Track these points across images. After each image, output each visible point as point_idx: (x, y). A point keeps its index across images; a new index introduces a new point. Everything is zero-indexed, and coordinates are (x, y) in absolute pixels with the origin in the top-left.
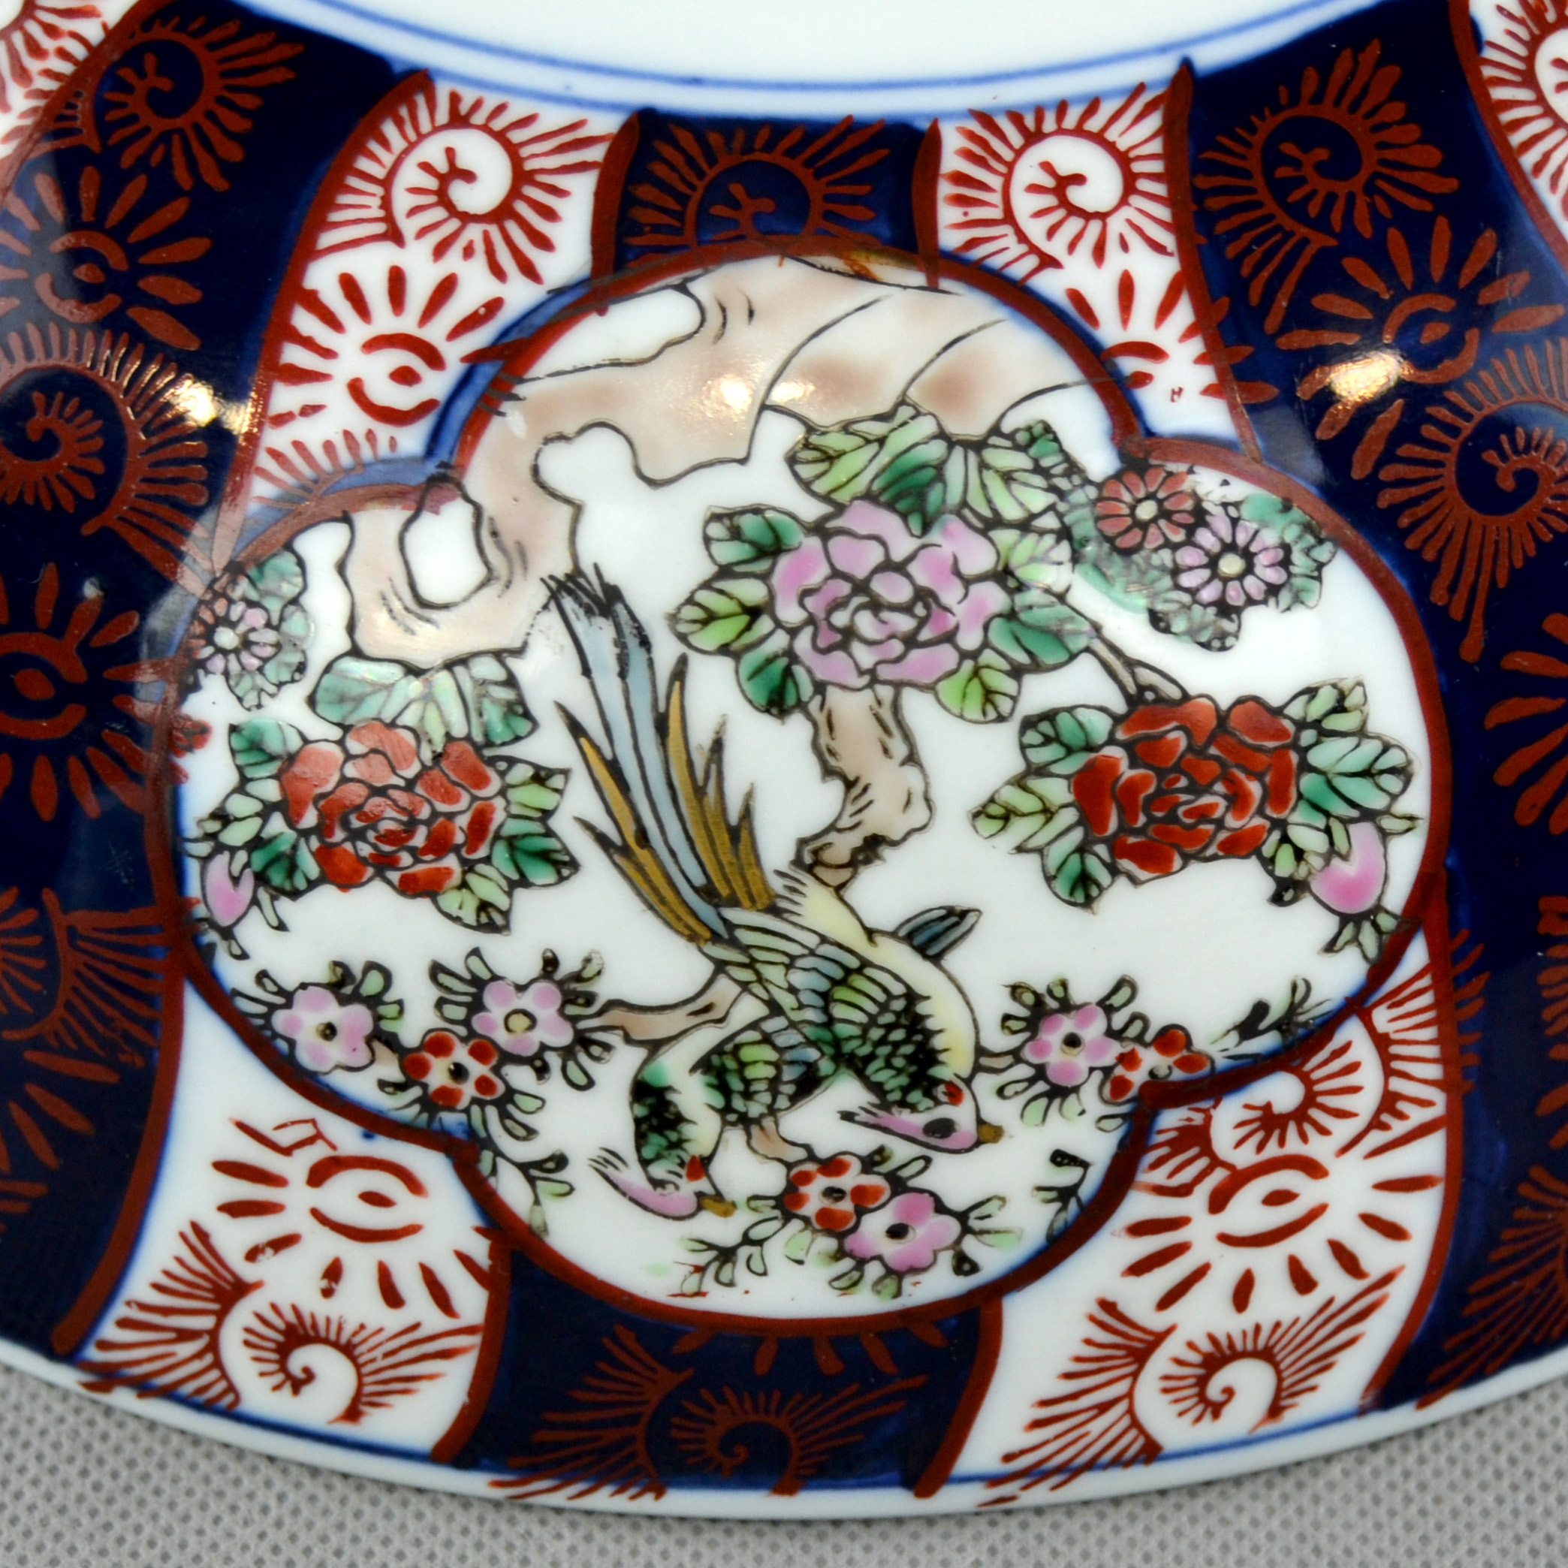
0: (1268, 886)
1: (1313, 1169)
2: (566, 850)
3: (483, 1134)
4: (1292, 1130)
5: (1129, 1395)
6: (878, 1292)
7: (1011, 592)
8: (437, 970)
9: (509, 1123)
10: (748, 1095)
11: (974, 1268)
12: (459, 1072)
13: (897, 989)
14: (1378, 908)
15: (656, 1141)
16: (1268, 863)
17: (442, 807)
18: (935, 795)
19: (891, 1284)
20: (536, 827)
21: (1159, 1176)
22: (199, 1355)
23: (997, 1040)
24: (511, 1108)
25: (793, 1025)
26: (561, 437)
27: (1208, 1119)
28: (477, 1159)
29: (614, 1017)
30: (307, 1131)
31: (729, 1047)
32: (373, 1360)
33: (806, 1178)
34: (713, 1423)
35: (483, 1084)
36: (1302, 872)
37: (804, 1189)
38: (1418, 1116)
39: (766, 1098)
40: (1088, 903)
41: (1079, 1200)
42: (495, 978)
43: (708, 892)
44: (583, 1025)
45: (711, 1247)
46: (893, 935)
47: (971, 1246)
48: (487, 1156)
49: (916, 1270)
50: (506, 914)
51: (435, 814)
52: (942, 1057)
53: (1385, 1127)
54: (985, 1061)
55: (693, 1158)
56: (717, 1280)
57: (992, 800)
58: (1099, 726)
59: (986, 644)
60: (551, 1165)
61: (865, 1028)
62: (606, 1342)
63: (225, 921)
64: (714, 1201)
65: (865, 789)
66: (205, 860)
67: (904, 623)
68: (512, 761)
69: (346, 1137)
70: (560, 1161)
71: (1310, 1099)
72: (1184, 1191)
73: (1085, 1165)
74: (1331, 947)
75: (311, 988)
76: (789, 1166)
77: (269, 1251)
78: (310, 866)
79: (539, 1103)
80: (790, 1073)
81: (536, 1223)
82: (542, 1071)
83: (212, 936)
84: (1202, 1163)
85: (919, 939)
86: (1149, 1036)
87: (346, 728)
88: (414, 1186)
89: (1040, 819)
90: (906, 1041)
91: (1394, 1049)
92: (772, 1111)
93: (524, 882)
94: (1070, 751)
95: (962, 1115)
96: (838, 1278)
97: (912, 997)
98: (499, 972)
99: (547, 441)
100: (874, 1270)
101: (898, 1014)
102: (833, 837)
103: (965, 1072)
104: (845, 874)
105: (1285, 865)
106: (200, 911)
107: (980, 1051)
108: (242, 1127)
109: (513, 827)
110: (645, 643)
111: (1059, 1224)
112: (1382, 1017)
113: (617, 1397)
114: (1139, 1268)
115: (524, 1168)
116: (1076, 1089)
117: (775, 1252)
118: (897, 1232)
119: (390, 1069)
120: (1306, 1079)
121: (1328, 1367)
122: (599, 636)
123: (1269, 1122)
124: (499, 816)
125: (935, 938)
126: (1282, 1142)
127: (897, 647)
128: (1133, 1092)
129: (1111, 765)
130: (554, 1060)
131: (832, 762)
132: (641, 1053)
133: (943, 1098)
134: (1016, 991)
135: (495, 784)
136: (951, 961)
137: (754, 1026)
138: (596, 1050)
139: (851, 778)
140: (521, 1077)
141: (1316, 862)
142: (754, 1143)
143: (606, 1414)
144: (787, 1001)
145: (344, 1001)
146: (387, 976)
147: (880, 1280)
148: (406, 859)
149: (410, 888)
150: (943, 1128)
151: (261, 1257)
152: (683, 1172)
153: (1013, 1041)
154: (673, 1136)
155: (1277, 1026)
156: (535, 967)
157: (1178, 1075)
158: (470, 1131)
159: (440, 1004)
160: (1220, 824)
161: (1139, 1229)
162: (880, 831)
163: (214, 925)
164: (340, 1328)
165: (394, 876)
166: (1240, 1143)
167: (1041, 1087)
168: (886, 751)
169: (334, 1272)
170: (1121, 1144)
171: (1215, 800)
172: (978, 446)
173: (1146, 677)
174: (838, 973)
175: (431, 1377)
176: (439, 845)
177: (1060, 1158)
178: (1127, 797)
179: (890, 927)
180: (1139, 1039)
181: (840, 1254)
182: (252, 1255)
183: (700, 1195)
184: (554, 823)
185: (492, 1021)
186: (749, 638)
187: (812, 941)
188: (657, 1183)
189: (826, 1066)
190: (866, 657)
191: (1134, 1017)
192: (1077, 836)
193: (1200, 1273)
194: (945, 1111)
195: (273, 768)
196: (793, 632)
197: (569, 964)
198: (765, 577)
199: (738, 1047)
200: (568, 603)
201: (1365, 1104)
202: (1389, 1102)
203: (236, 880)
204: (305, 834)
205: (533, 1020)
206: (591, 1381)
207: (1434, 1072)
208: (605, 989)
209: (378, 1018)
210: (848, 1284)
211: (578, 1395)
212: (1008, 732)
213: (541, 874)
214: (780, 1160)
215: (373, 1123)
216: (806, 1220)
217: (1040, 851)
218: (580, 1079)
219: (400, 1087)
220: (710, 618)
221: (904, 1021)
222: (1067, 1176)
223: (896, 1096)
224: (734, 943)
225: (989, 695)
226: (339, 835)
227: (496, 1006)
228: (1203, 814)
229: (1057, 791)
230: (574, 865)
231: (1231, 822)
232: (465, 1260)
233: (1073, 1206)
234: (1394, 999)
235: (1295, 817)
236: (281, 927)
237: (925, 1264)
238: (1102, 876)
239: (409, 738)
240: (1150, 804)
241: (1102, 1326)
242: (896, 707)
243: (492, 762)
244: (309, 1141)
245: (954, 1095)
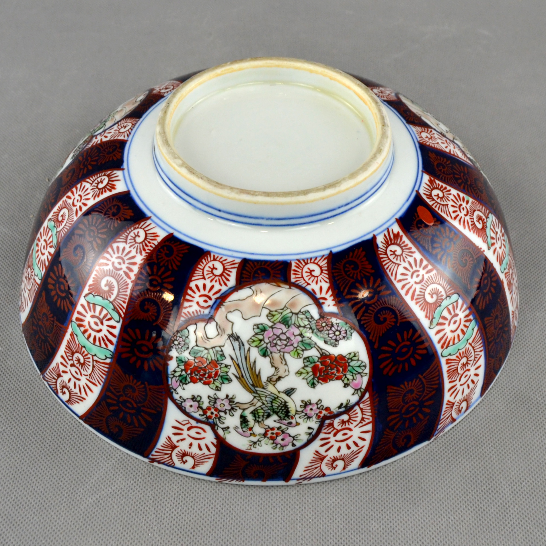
0: (343, 385)
1: (350, 430)
2: (230, 378)
3: (216, 423)
4: (347, 424)
5: (320, 466)
6: (280, 449)
7: (302, 338)
8: (209, 397)
9: (220, 421)
10: (259, 418)
11: (295, 445)
12: (212, 413)
13: (283, 401)
14: (361, 388)
15: (244, 425)
16: (343, 381)
17: (210, 371)
18: (290, 370)
19: (282, 448)
20: (226, 374)
21: (325, 431)
22: (168, 457)
23: (299, 409)
24: (220, 419)
25: (266, 406)
26: (230, 312)
27: (333, 422)
28: (215, 427)
29: (237, 405)
30: (187, 422)
32: (197, 459)
33: (268, 431)
34: (252, 470)
35: (216, 415)
36: (349, 382)
37: (268, 433)
38: (367, 421)
39: (262, 418)
40: (314, 387)
42: (218, 398)
43: (253, 385)
44: (232, 406)
45: (252, 442)
46: (283, 392)
47: (295, 442)
48: (216, 427)
49: (286, 446)
50: (220, 388)
51: (209, 372)
52: (290, 412)
53: (362, 423)
55: (250, 428)
56: (253, 447)
57: (299, 371)
58: (316, 359)
59: (298, 346)
61: (278, 407)
62: (235, 457)
63: (175, 388)
64: (253, 434)
65: (278, 369)
66: (172, 378)
67: (285, 342)
68: (222, 364)
69: (193, 423)
70: (228, 428)
71: (350, 418)
72: (329, 433)
73: (313, 429)
74: (353, 394)
75: (188, 399)
76: (265, 429)
77: (180, 441)
78: (189, 380)
79: (225, 418)
80: (266, 414)
81: (224, 437)
82: (226, 413)
83: (173, 390)
84: (332, 429)
85: (287, 393)
86: (324, 409)
87: (195, 358)
88: (204, 431)
89: (306, 374)
90: (285, 409)
91: (364, 410)
92: (263, 420)
93: (223, 383)
94: (311, 363)
95: (294, 421)
96: (273, 447)
97: (286, 402)
99: (228, 312)
100: (279, 446)
102: (273, 377)
103: (294, 414)
104: (275, 383)
105: (346, 381)
106: (171, 386)
107: (296, 411)
108: (177, 421)
109: (222, 374)
110: (243, 345)
111: (309, 438)
112: (362, 405)
113: (237, 466)
114: (322, 446)
115: (222, 429)
116: (312, 417)
117: (263, 442)
118: (283, 440)
119: (201, 412)
120: (349, 415)
121: (353, 461)
122: (236, 343)
123: (343, 422)
124: (219, 372)
125: (289, 393)
126: (345, 425)
127: (284, 346)
128: (321, 418)
129: (318, 365)
130: (228, 412)
131: (273, 365)
132: (241, 411)
133: (290, 418)
134: (302, 401)
135: (219, 367)
136: (292, 396)
137: (260, 406)
138: (234, 410)
139: (276, 367)
140: (222, 414)
141: (351, 381)
142: (260, 425)
143: (235, 468)
144: (265, 403)
145: (194, 401)
146: (201, 398)
148: (204, 379)
149: (205, 383)
150: (290, 423)
152: (248, 430)
153: (302, 409)
154: (247, 424)
155: (345, 407)
156: (225, 397)
157: (328, 415)
158: (214, 422)
159: (209, 402)
160: (335, 375)
161: (322, 439)
162: (281, 376)
163: (173, 388)
164: (192, 454)
165: (202, 382)
166: (338, 426)
167: (306, 417)
168: (282, 363)
169: (191, 445)
170: (319, 426)
171: (335, 371)
172: (297, 314)
173: (323, 351)
174: (274, 398)
175: (206, 462)
176: (210, 376)
177: (309, 428)
178: (320, 371)
179: (282, 391)
180: (322, 409)
181: (273, 443)
182: (178, 441)
183: (251, 434)
184: (228, 374)
185: (218, 405)
186: (260, 345)
187: (270, 393)
188: (244, 431)
189: (271, 413)
190: (279, 348)
191: (321, 406)
192: (312, 377)
193: (332, 446)
194: (291, 420)
195: (183, 364)
196: (267, 344)
197: (230, 396)
198: (263, 335)
199: (257, 410)
200: (231, 338)
201: (359, 419)
202: (363, 419)
203: (177, 382)
204: (188, 374)
205: (224, 405)
206: (232, 463)
207: (370, 414)
208: (236, 400)
209: (199, 404)
210: (275, 448)
211: (230, 465)
212: (302, 360)
213: (226, 382)
215: (198, 421)
216: (268, 438)
217: (306, 379)
218: (232, 414)
219: (202, 415)
220: (254, 341)
221: (284, 406)
222: (310, 431)
223: (283, 418)
224: (257, 393)
225: (298, 354)
226: (194, 375)
227: (218, 403)
228: (333, 373)
229: (309, 369)
230: (231, 380)
231: (337, 374)
232: (213, 443)
233: (311, 436)
234: (363, 402)
235: (348, 374)
236: (184, 389)
238: (316, 383)
239: (205, 360)
240: (324, 371)
241: (316, 455)
242: (283, 356)
243: (218, 364)
244: (188, 424)
245: (292, 418)
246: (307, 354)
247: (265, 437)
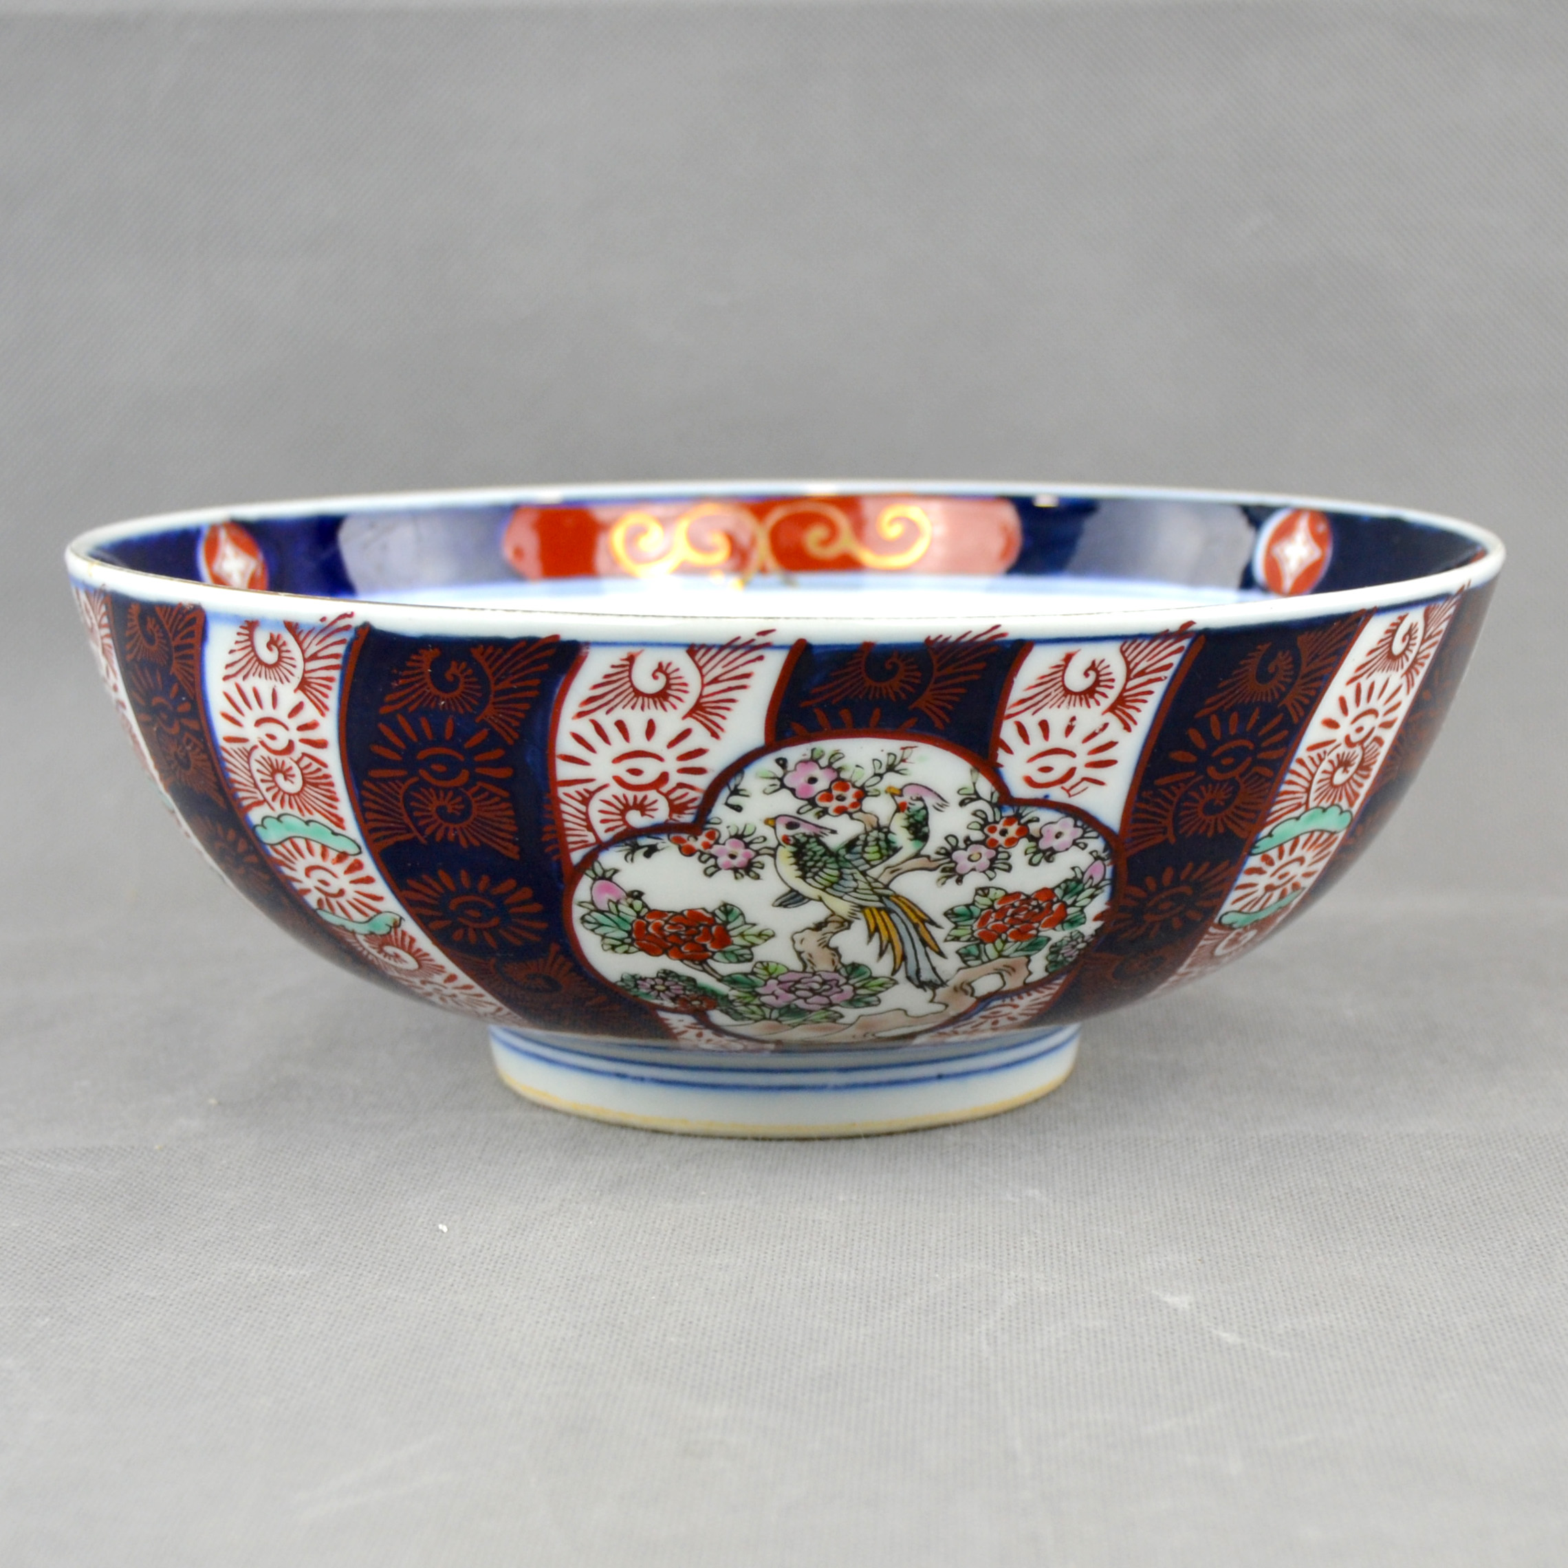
0: (643, 898)
1: (620, 781)
2: (949, 918)
3: (996, 810)
4: (631, 802)
5: (703, 685)
6: (822, 751)
7: (754, 991)
9: (984, 816)
10: (878, 840)
11: (778, 761)
12: (1003, 833)
14: (595, 880)
15: (919, 818)
16: (645, 905)
17: (1000, 923)
18: (790, 943)
19: (816, 755)
20: (960, 923)
21: (692, 794)
22: (1137, 664)
23: (767, 860)
24: (982, 822)
25: (856, 867)
27: (670, 815)
28: (999, 798)
29: (934, 865)
30: (1072, 792)
31: (885, 858)
32: (1056, 690)
33: (853, 805)
34: (901, 681)
35: (993, 830)
36: (630, 900)
37: (854, 800)
38: (571, 790)
39: (869, 839)
40: (725, 905)
41: (729, 788)
42: (984, 871)
43: (889, 911)
44: (948, 860)
45: (897, 772)
46: (810, 899)
47: (779, 771)
48: (995, 800)
49: (804, 762)
50: (977, 894)
51: (1003, 920)
52: (791, 855)
53: (587, 791)
54: (772, 852)
55: (903, 811)
56: (895, 756)
57: (766, 940)
58: (718, 956)
59: (766, 980)
60: (967, 801)
61: (825, 866)
62: (947, 720)
63: (1099, 862)
64: (895, 793)
65: (820, 945)
66: (1103, 879)
68: (968, 940)
69: (1057, 794)
70: (962, 803)
71: (623, 813)
72: (681, 785)
73: (727, 804)
74: (616, 871)
75: (1064, 849)
76: (861, 810)
77: (1097, 731)
78: (1058, 892)
79: (970, 827)
80: (859, 849)
81: (976, 774)
82: (967, 839)
83: (1103, 855)
84: (673, 796)
85: (798, 898)
86: (698, 854)
87: (1037, 936)
88: (1030, 781)
89: (745, 933)
90: (806, 861)
91: (584, 823)
92: (867, 833)
93: (968, 906)
94: (732, 952)
95: (782, 831)
96: (840, 759)
97: (804, 878)
98: (983, 874)
99: (941, 1012)
100: (824, 762)
101: (810, 871)
102: (835, 930)
103: (780, 848)
104: (830, 919)
105: (637, 904)
106: (1108, 862)
107: (774, 856)
108: (1101, 783)
109: (970, 922)
110: (908, 977)
111: (738, 778)
112: (591, 838)
113: (944, 691)
114: (700, 752)
115: (979, 798)
116: (731, 837)
117: (869, 771)
118: (813, 780)
119: (1034, 828)
120: (626, 823)
121: (607, 676)
123: (642, 808)
124: (975, 926)
125: (792, 898)
126: (635, 798)
127: (804, 980)
128: (705, 832)
129: (713, 946)
130: (961, 845)
131: (833, 952)
132: (923, 852)
133: (791, 839)
134: (758, 877)
135: (976, 934)
137: (873, 867)
138: (943, 851)
139: (826, 949)
141: (623, 901)
142: (876, 820)
143: (949, 682)
144: (859, 876)
145: (1051, 849)
146: (1031, 863)
147: (821, 757)
148: (1017, 904)
149: (1017, 895)
150: (791, 826)
151: (1101, 727)
152: (908, 805)
153: (759, 859)
154: (912, 820)
155: (640, 847)
156: (965, 879)
157: (685, 836)
158: (1001, 809)
159: (1009, 857)
160: (666, 922)
161: (700, 771)
162: (815, 933)
163: (1103, 859)
164: (1069, 703)
165: (1023, 897)
166: (655, 802)
167: (747, 840)
168: (810, 955)
169: (1069, 730)
170: (710, 811)
171: (668, 930)
172: (764, 1018)
173: (698, 967)
174: (835, 886)
175: (1030, 688)
176: (1002, 911)
177: (738, 809)
178: (708, 935)
179: (812, 902)
180: (702, 854)
181: (839, 770)
182: (1106, 726)
183: (901, 795)
184: (953, 925)
185: (986, 853)
186: (865, 982)
187: (846, 897)
188: (920, 799)
189: (842, 852)
190: (817, 978)
191: (705, 862)
192: (729, 927)
193: (672, 744)
194: (790, 833)
195: (1069, 917)
196: (846, 983)
197: (952, 882)
198: (857, 995)
199: (881, 858)
200: (939, 982)
201: (596, 805)
202: (586, 801)
203: (1091, 877)
204: (1059, 901)
205: (970, 859)
206: (956, 699)
207: (564, 807)
208: (937, 874)
209: (1037, 846)
210: (836, 755)
211: (962, 691)
212: (758, 958)
213: (960, 909)
214: (865, 813)
215: (1044, 803)
216: (854, 786)
217: (746, 923)
218: (951, 839)
219: (1030, 821)
220: (880, 985)
221: (807, 869)
222: (735, 800)
223: (812, 840)
224: (880, 895)
225: (766, 969)
226: (1044, 905)
227: (985, 862)
228: (673, 926)
229: (738, 941)
230: (946, 914)
231: (662, 923)
232: (1009, 750)
233: (732, 786)
234: (585, 844)
235: (634, 918)
236: (1073, 869)
237: (800, 764)
238: (718, 912)
239: (1010, 939)
240: (699, 933)
241: (718, 726)
242: (805, 966)
243: (976, 939)
244: (1073, 787)
245: (786, 839)
246: (746, 967)
247: (862, 788)
